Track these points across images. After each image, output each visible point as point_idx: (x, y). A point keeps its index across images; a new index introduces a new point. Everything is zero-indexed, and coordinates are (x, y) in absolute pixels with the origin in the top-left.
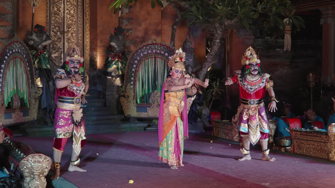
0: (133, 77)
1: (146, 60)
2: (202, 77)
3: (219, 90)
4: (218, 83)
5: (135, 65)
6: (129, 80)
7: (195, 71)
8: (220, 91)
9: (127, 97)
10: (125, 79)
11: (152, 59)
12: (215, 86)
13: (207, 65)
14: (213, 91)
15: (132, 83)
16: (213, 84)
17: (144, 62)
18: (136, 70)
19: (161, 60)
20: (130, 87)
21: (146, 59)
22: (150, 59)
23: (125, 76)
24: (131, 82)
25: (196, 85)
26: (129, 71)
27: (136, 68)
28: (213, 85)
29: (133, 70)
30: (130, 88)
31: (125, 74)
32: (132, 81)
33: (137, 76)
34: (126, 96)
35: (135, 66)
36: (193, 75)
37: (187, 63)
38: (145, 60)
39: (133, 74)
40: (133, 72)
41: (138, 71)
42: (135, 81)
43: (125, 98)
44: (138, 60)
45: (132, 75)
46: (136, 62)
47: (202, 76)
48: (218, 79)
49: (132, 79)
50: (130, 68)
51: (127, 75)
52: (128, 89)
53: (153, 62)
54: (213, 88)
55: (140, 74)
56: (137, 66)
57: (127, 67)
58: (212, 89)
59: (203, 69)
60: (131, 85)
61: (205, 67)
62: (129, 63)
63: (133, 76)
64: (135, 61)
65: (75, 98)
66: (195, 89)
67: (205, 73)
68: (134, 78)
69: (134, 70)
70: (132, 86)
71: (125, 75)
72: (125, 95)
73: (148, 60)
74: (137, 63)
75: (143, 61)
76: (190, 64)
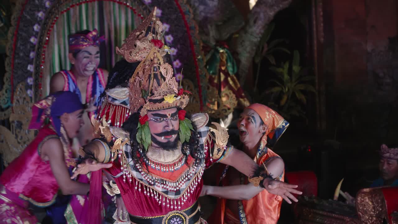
0: (31, 63)
1: (72, 10)
2: (249, 52)
3: (302, 87)
4: (296, 68)
5: (39, 25)
6: (20, 72)
7: (228, 35)
8: (304, 92)
9: (14, 125)
10: (7, 69)
11: (89, 4)
12: (286, 77)
13: (262, 15)
14: (281, 93)
15: (30, 81)
16: (280, 70)
17: (65, 13)
18: (40, 42)
19: (119, 8)
20: (24, 96)
21: (72, 6)
22: (84, 6)
23: (7, 61)
24: (26, 78)
25: (231, 82)
26: (19, 45)
27: (42, 35)
28: (282, 74)
29: (32, 40)
30: (25, 99)
31: (8, 54)
32: (29, 74)
33: (44, 58)
34: (13, 122)
35: (36, 28)
36: (221, 51)
37: (203, 14)
38: (69, 9)
39: (32, 55)
40: (33, 46)
41: (47, 42)
42: (39, 75)
43: (10, 129)
44: (46, 8)
45: (28, 56)
46: (40, 14)
47: (248, 49)
48: (297, 55)
49: (30, 68)
50: (21, 35)
51: (14, 59)
52: (18, 101)
53: (93, 14)
54: (282, 82)
55: (53, 53)
56: (43, 29)
57: (11, 30)
58: (278, 86)
59: (251, 27)
60: (27, 90)
61: (255, 22)
62: (20, 19)
63: (34, 60)
64: (39, 11)
65: (165, 216)
66: (230, 96)
67: (255, 40)
68: (37, 67)
69: (36, 40)
70: (29, 92)
71: (6, 56)
72: (11, 120)
73: (78, 8)
74: (43, 18)
75: (62, 13)
76: (209, 15)
